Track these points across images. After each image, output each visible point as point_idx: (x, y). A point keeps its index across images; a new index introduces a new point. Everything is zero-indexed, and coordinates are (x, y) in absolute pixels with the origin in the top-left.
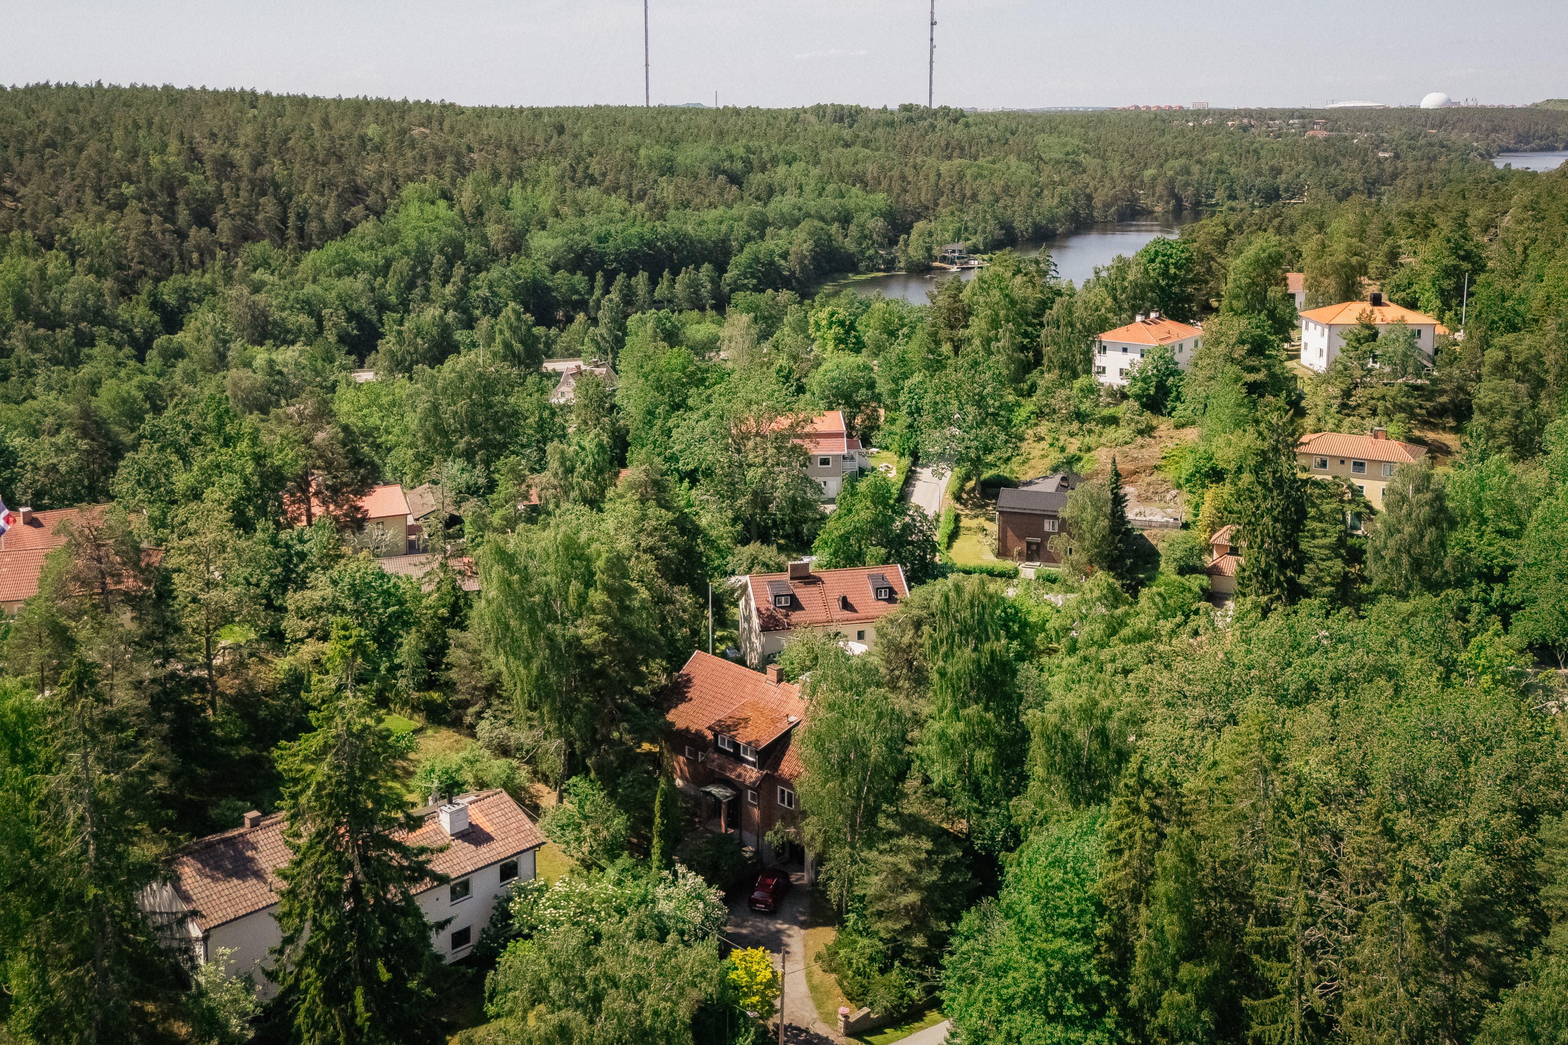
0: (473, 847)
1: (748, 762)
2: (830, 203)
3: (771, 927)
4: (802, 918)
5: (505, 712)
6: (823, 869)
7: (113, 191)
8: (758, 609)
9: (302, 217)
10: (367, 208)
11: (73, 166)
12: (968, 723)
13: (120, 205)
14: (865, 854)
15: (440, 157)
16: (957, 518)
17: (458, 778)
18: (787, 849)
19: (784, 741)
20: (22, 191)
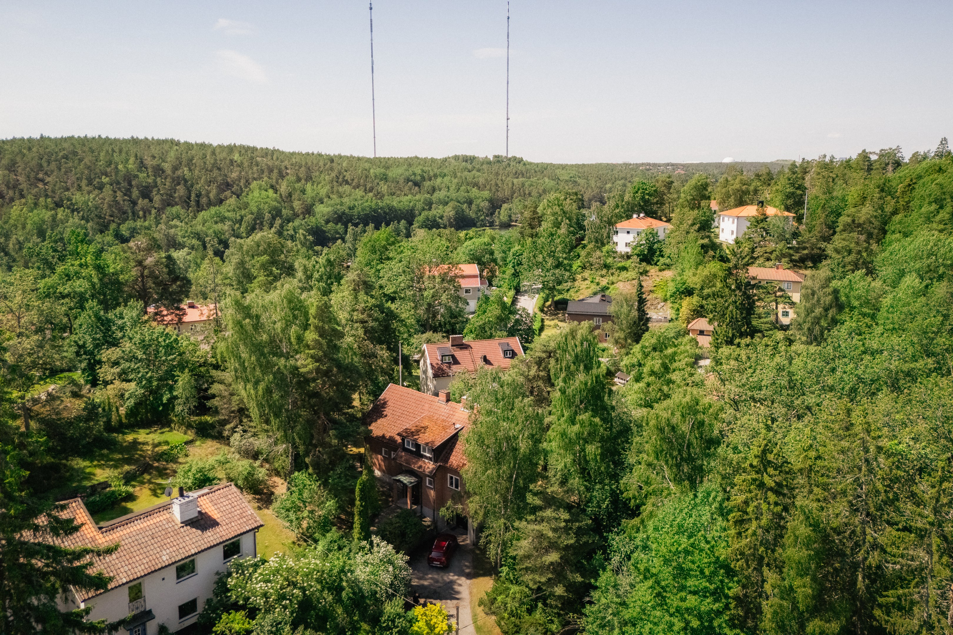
0: (199, 532)
1: (426, 457)
2: (462, 194)
3: (445, 578)
4: (467, 571)
5: (252, 427)
6: (483, 535)
7: (97, 180)
8: (431, 364)
9: (199, 195)
10: (232, 192)
11: (76, 168)
12: (582, 424)
13: (101, 187)
14: (516, 524)
15: (271, 171)
16: (543, 320)
17: (211, 475)
18: (455, 519)
19: (453, 440)
20: (48, 179)
